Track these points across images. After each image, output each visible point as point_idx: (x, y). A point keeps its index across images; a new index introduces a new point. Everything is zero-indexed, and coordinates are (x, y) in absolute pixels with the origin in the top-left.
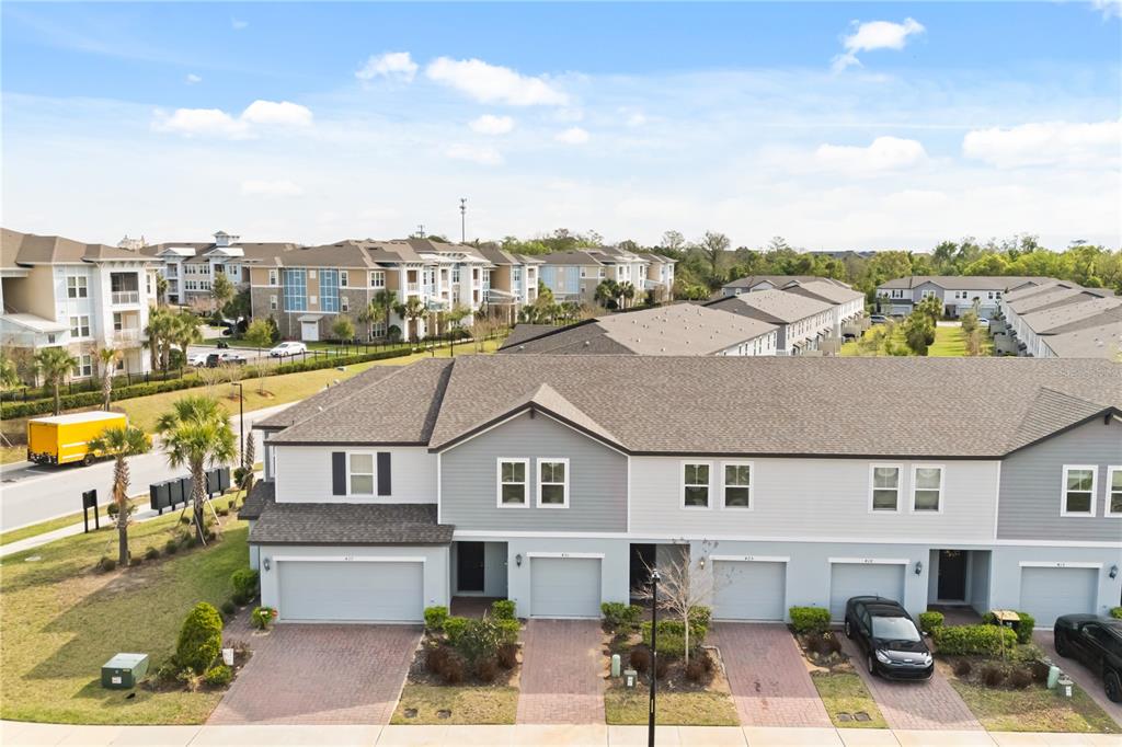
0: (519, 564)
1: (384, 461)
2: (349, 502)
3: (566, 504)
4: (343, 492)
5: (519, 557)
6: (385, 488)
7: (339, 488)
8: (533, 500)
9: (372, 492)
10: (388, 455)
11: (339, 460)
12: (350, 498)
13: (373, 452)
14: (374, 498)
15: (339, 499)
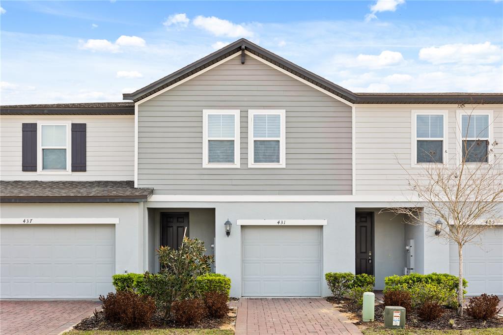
0: (228, 233)
1: (79, 132)
2: (39, 179)
3: (282, 164)
4: (34, 169)
5: (228, 223)
6: (79, 165)
7: (29, 164)
8: (244, 158)
9: (65, 168)
10: (83, 126)
11: (29, 132)
12: (41, 175)
13: (67, 122)
14: (67, 175)
15: (29, 176)
